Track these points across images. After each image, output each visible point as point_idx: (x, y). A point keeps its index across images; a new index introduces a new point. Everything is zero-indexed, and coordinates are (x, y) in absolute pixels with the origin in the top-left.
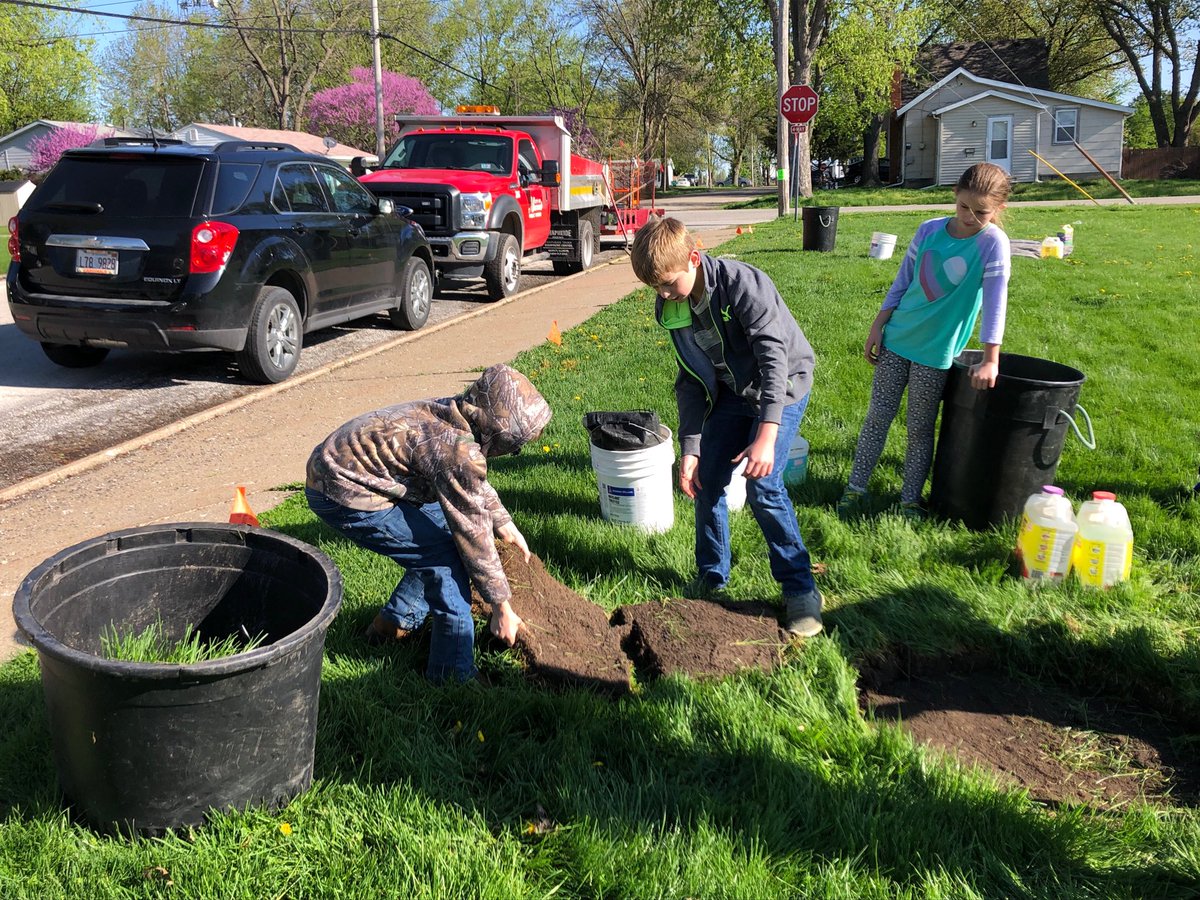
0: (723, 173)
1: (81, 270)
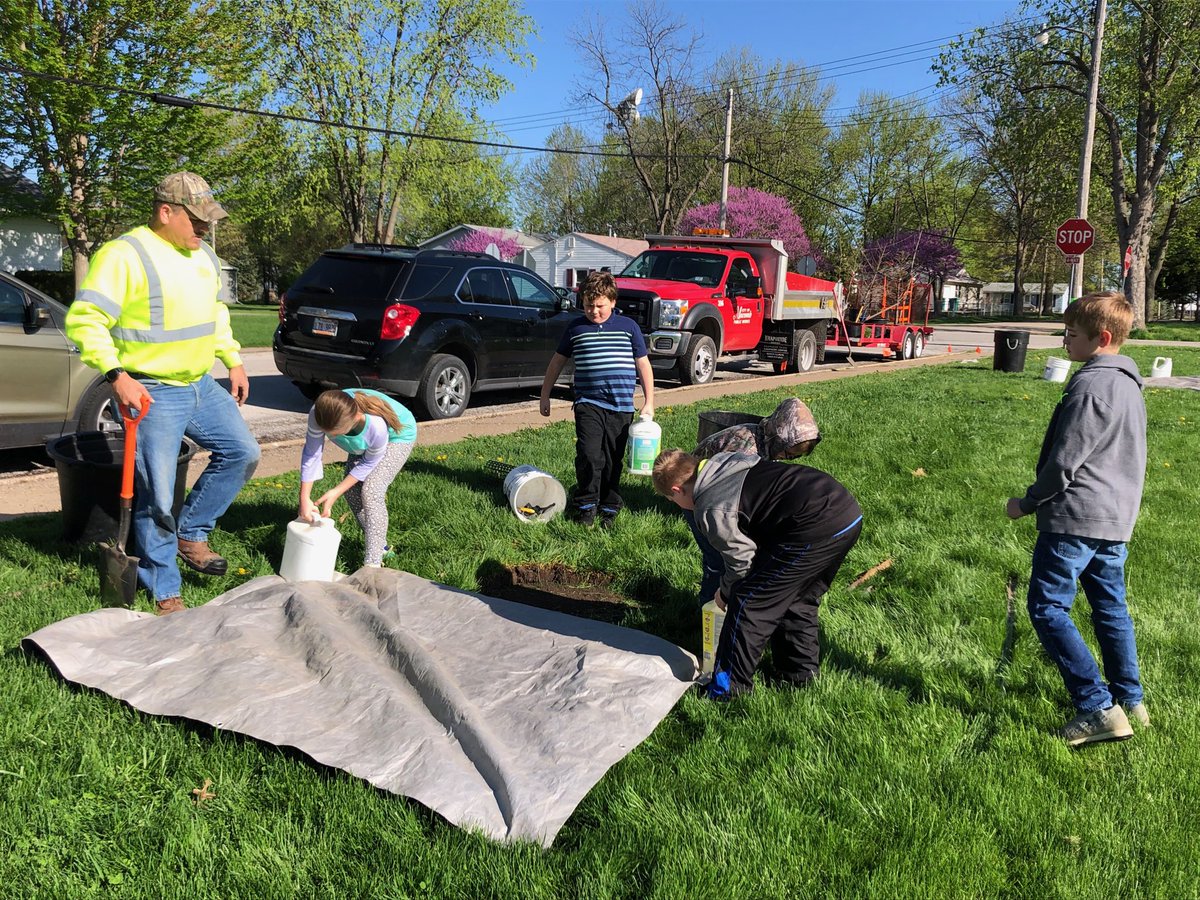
1: (315, 331)
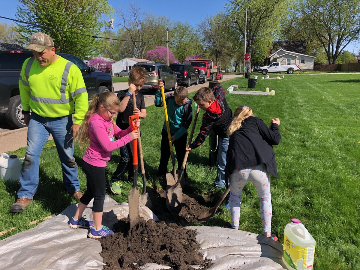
0: (233, 70)
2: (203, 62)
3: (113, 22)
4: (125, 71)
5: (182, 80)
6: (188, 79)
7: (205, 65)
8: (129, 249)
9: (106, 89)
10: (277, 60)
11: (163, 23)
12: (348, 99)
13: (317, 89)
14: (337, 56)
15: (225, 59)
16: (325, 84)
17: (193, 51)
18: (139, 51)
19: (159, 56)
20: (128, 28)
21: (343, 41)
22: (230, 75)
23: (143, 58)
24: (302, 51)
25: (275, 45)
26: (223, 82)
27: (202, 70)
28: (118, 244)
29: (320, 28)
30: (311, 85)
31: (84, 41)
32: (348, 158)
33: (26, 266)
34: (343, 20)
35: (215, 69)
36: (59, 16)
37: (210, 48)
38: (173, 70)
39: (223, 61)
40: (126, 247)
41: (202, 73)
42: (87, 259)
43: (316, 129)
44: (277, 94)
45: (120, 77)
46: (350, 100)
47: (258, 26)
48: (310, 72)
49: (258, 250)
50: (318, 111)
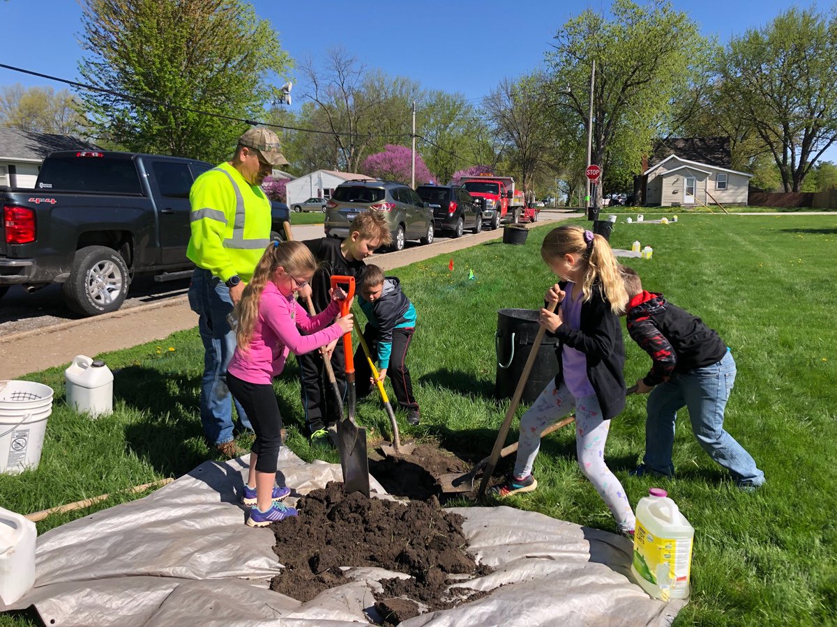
0: (563, 201)
2: (492, 182)
3: (290, 89)
4: (314, 199)
5: (443, 222)
6: (457, 218)
7: (496, 189)
8: (328, 543)
9: (275, 238)
10: (664, 179)
11: (403, 92)
12: (817, 270)
13: (750, 247)
14: (803, 175)
15: (542, 175)
16: (768, 237)
17: (470, 157)
18: (347, 156)
19: (393, 167)
20: (325, 103)
21: (816, 141)
22: (555, 212)
23: (356, 171)
24: (723, 162)
25: (659, 147)
26: (537, 228)
27: (490, 200)
28: (308, 533)
29: (763, 109)
30: (738, 239)
31: (226, 132)
32: (796, 390)
33: (135, 560)
34: (818, 93)
35: (519, 198)
36: (173, 76)
37: (510, 152)
38: (424, 200)
39: (539, 182)
40: (323, 540)
41: (489, 206)
42: (248, 554)
43: (734, 331)
44: (658, 256)
45: (302, 213)
46: (822, 272)
47: (621, 102)
48: (740, 209)
49: (583, 549)
50: (743, 294)
